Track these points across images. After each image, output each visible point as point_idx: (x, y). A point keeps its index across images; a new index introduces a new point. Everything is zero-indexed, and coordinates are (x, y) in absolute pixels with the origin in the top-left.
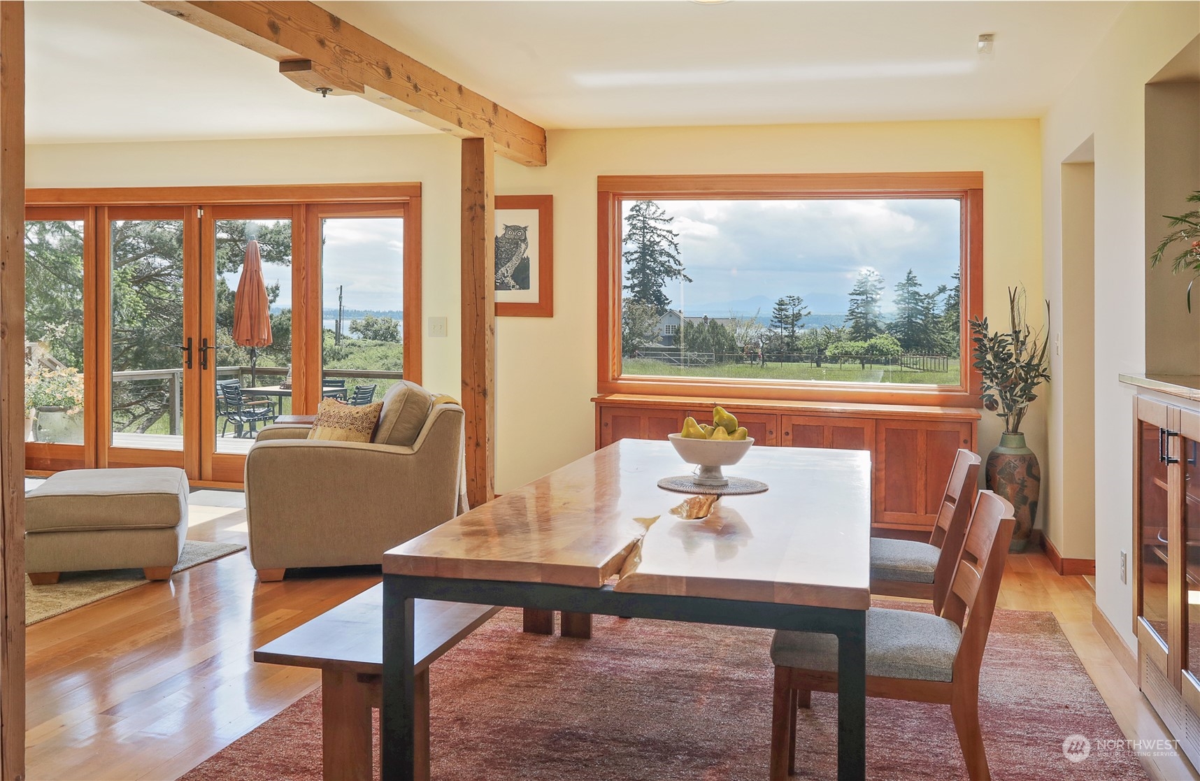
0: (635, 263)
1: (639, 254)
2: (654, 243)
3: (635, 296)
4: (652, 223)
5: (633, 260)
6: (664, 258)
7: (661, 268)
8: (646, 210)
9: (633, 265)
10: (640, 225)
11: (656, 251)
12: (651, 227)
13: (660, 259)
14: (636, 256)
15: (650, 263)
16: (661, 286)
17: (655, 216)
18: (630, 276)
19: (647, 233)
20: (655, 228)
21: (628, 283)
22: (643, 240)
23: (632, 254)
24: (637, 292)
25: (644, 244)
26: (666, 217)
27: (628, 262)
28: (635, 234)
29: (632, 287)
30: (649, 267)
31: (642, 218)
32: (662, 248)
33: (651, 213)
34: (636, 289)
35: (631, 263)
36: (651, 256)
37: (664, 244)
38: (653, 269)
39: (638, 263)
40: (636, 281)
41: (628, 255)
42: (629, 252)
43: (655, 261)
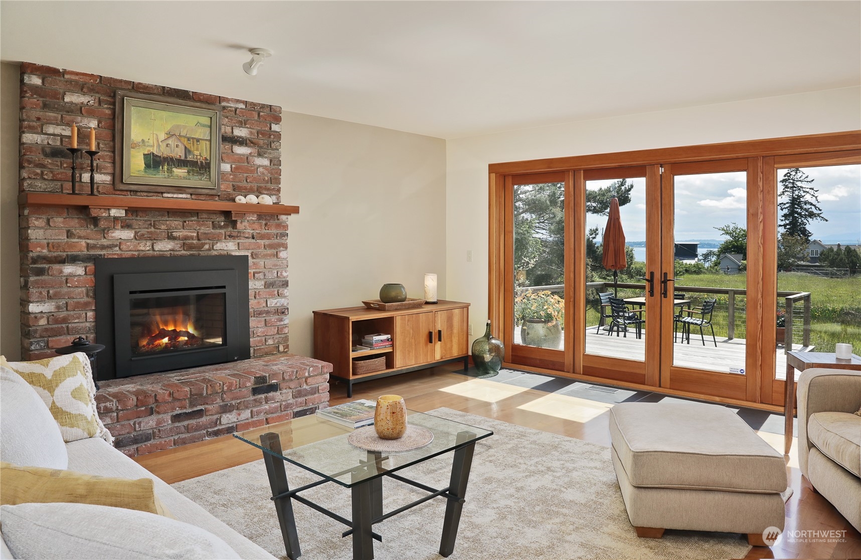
0: (787, 210)
1: (789, 204)
2: (799, 197)
3: (787, 231)
4: (799, 184)
5: (786, 208)
6: (808, 206)
7: (806, 213)
8: (795, 175)
10: (790, 185)
11: (802, 201)
12: (799, 187)
13: (805, 207)
14: (787, 205)
15: (798, 210)
16: (805, 225)
17: (801, 179)
18: (783, 218)
19: (796, 190)
20: (801, 187)
21: (782, 223)
22: (793, 195)
23: (785, 204)
24: (788, 229)
25: (793, 198)
26: (809, 179)
27: (782, 209)
28: (787, 191)
29: (785, 226)
30: (797, 213)
31: (792, 181)
32: (806, 200)
33: (798, 177)
34: (788, 227)
35: (784, 210)
36: (798, 205)
37: (808, 197)
38: (800, 214)
39: (789, 210)
40: (787, 222)
41: (782, 205)
42: (782, 203)
43: (801, 208)
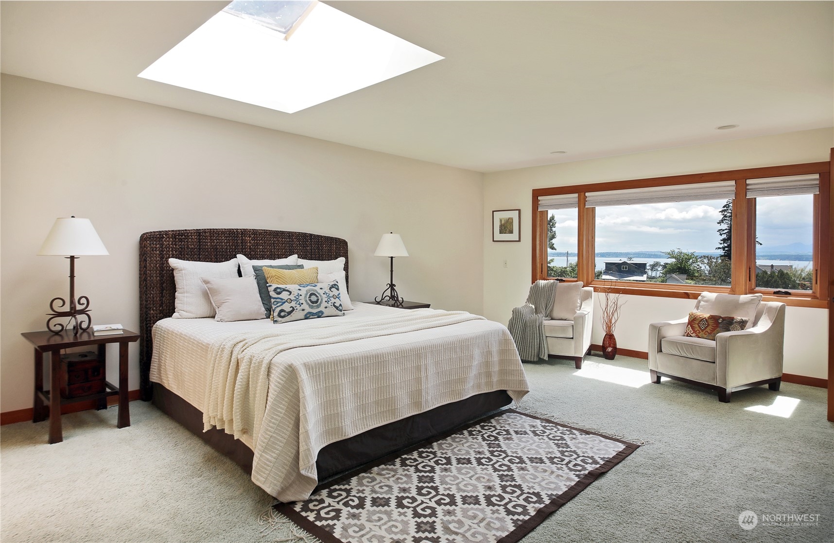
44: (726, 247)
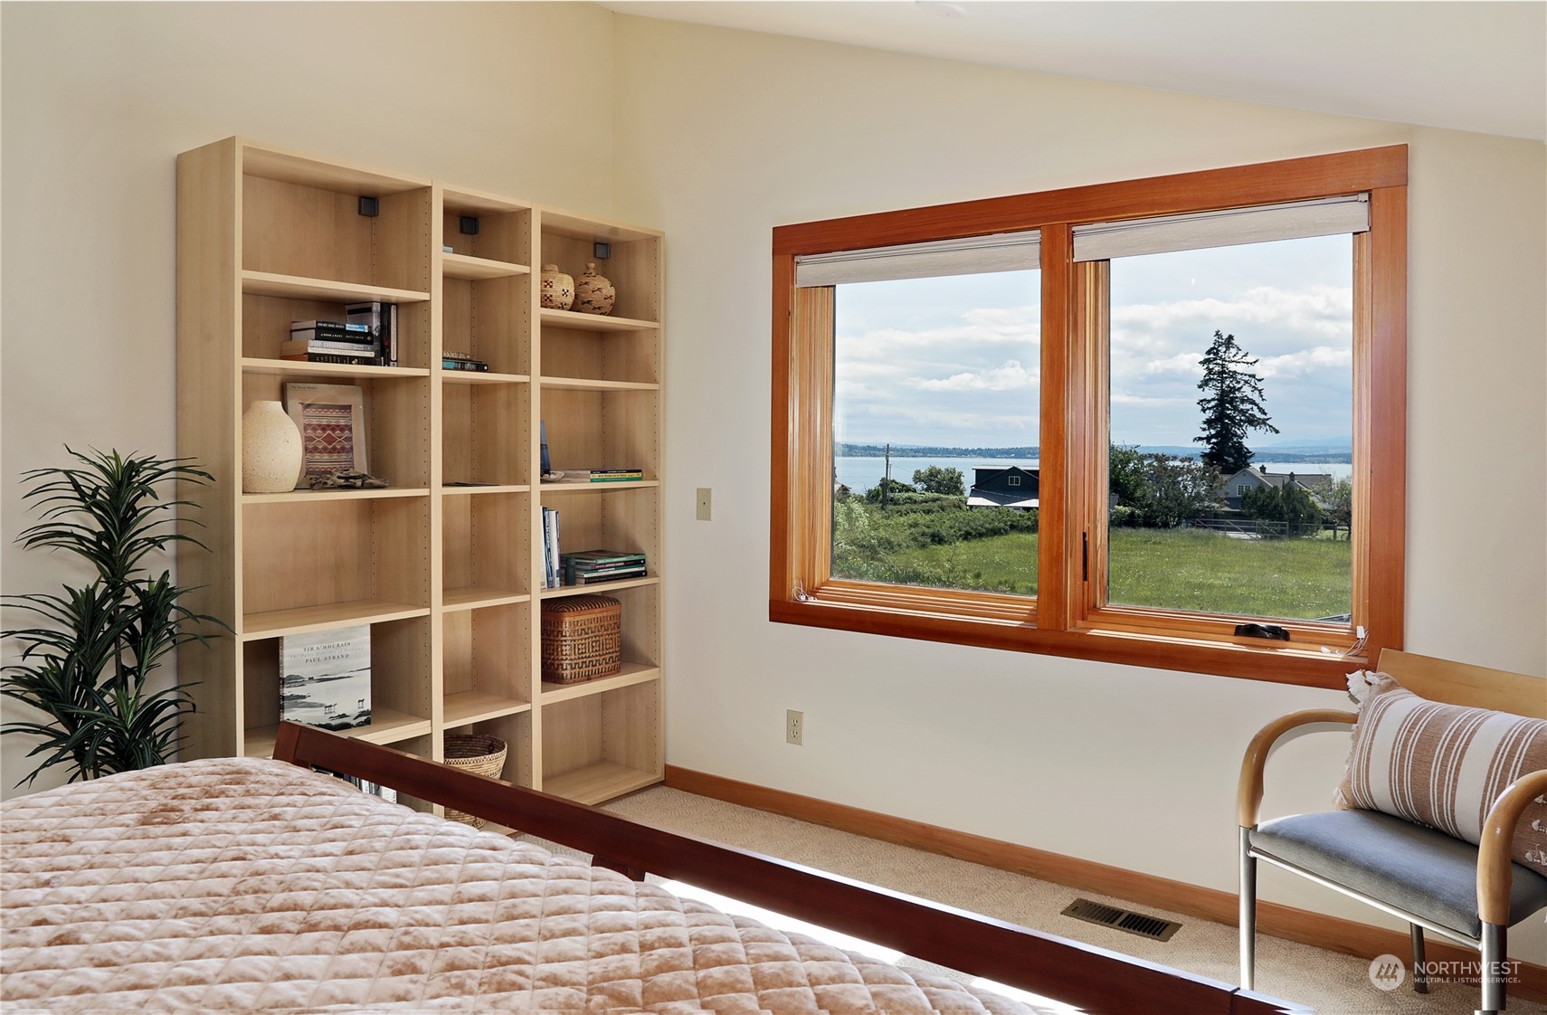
0: (1212, 412)
1: (1216, 402)
2: (1233, 390)
3: (1212, 448)
4: (1232, 367)
5: (1210, 409)
6: (1247, 406)
7: (1243, 418)
8: (1225, 352)
9: (1209, 414)
10: (1217, 369)
11: (1237, 398)
12: (1230, 371)
13: (1241, 407)
14: (1213, 403)
15: (1229, 412)
16: (1240, 438)
17: (1236, 359)
18: (1205, 426)
19: (1226, 378)
20: (1235, 372)
21: (1204, 434)
22: (1222, 386)
23: (1208, 402)
24: (1213, 444)
25: (1223, 390)
26: (1250, 359)
27: (1204, 410)
28: (1213, 379)
29: (1208, 439)
30: (1228, 417)
31: (1220, 362)
32: (1245, 394)
33: (1231, 355)
34: (1214, 440)
35: (1207, 411)
36: (1231, 403)
37: (1247, 391)
38: (1232, 419)
39: (1215, 411)
40: (1213, 432)
41: (1204, 402)
42: (1205, 400)
43: (1235, 408)
44: (1213, 436)
